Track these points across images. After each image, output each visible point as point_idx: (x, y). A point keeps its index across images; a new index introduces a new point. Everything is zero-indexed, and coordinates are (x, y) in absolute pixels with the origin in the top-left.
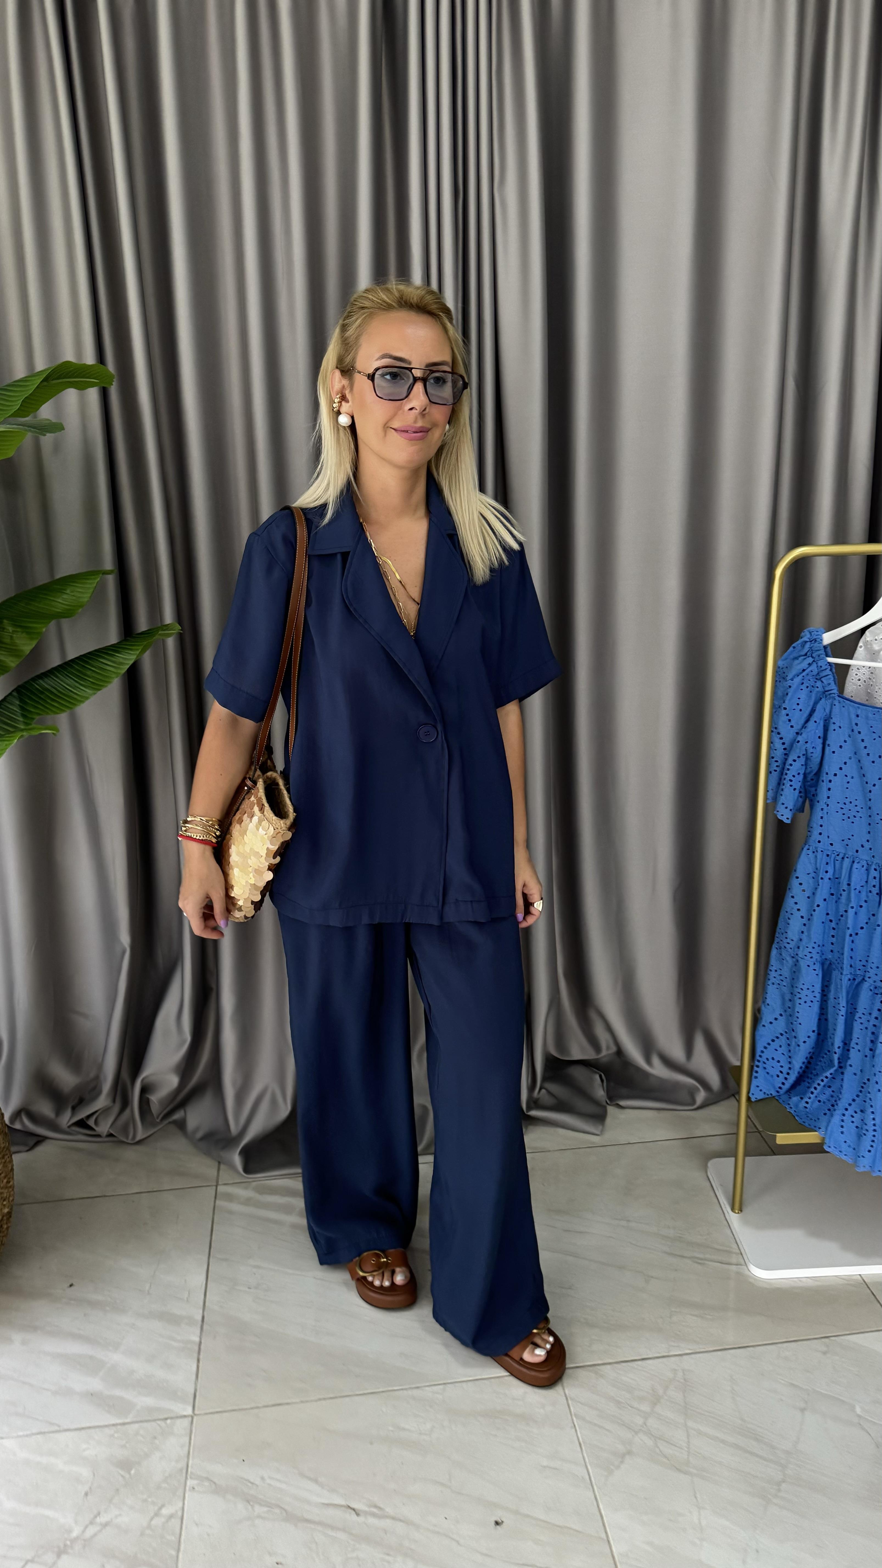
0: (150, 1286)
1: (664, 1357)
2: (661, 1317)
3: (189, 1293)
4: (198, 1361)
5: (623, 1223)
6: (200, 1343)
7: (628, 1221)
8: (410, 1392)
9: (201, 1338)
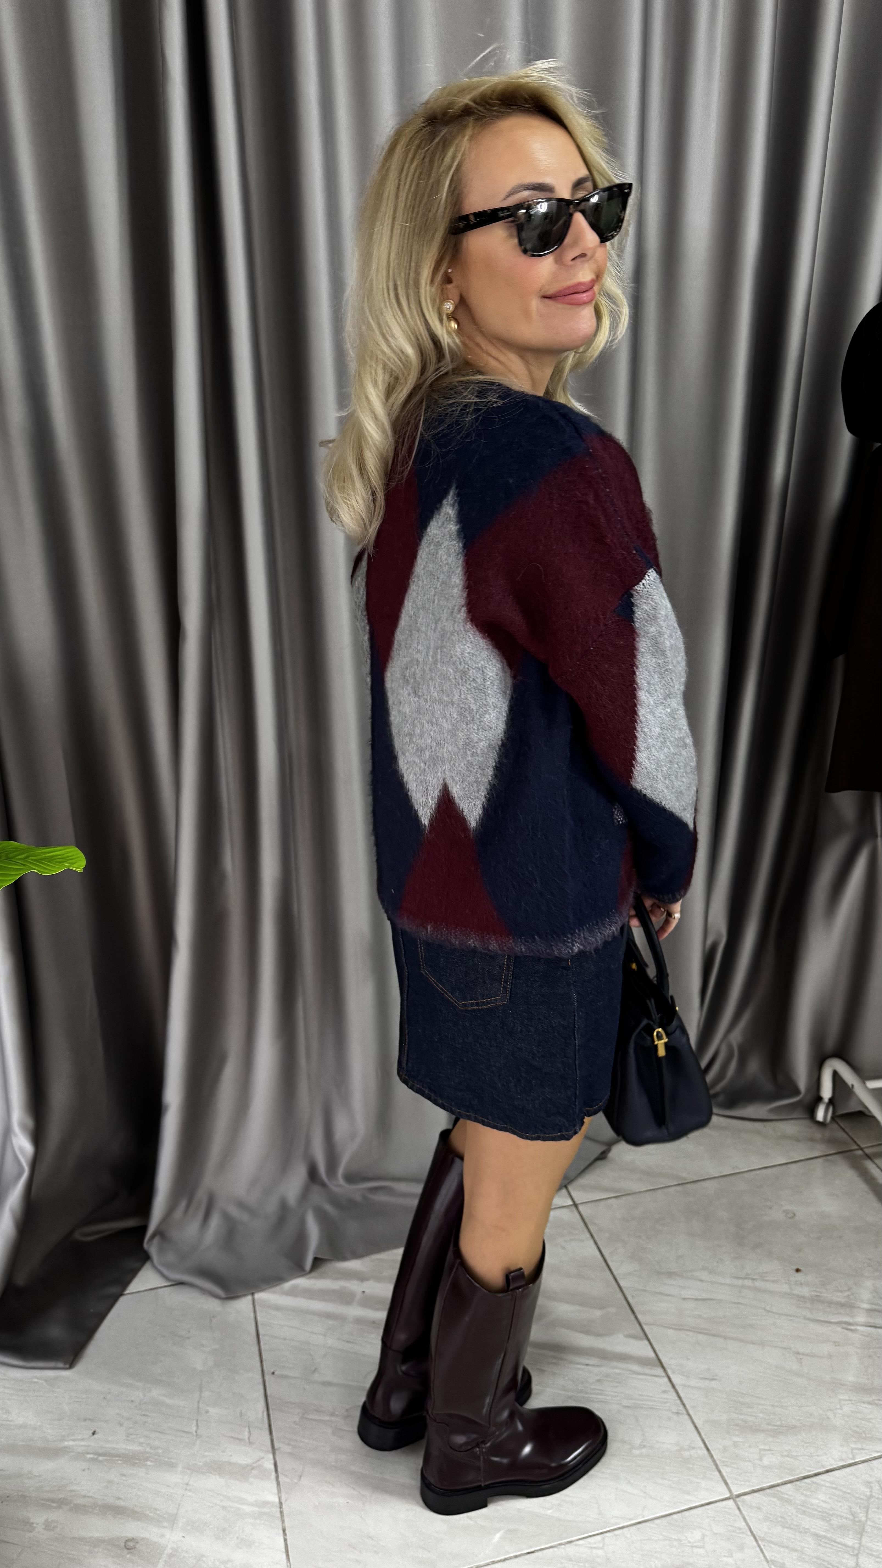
0: (197, 1425)
1: (850, 1465)
2: (830, 1410)
3: (249, 1429)
4: (284, 1531)
5: (748, 1283)
6: (281, 1503)
7: (753, 1280)
8: (561, 1551)
9: (280, 1498)
